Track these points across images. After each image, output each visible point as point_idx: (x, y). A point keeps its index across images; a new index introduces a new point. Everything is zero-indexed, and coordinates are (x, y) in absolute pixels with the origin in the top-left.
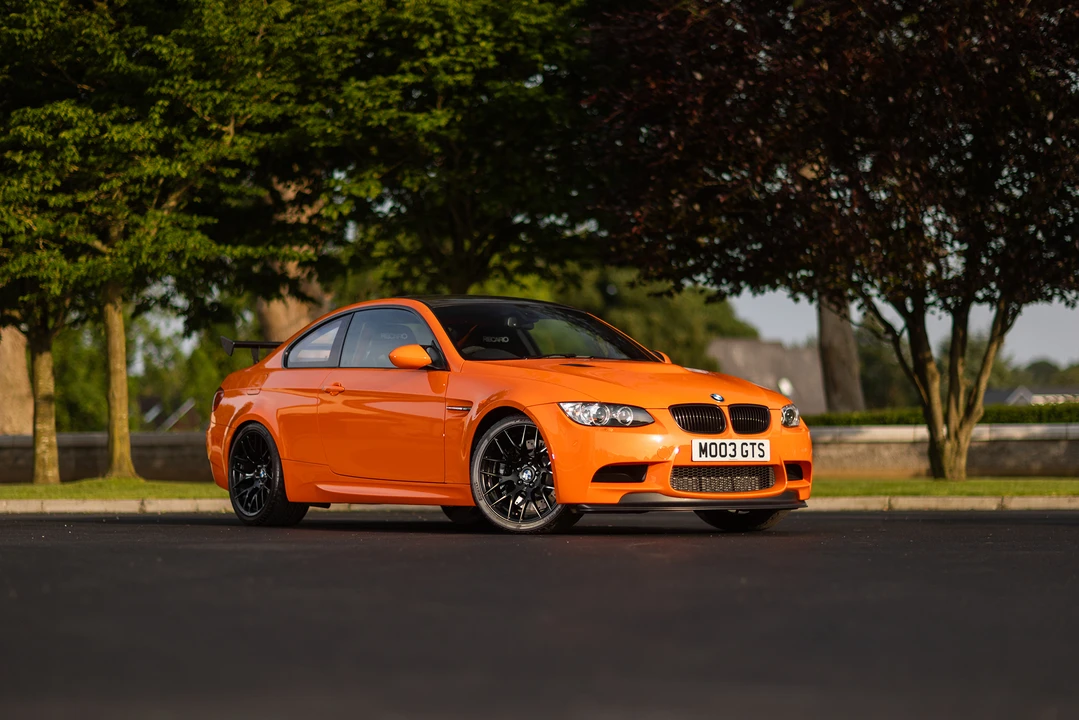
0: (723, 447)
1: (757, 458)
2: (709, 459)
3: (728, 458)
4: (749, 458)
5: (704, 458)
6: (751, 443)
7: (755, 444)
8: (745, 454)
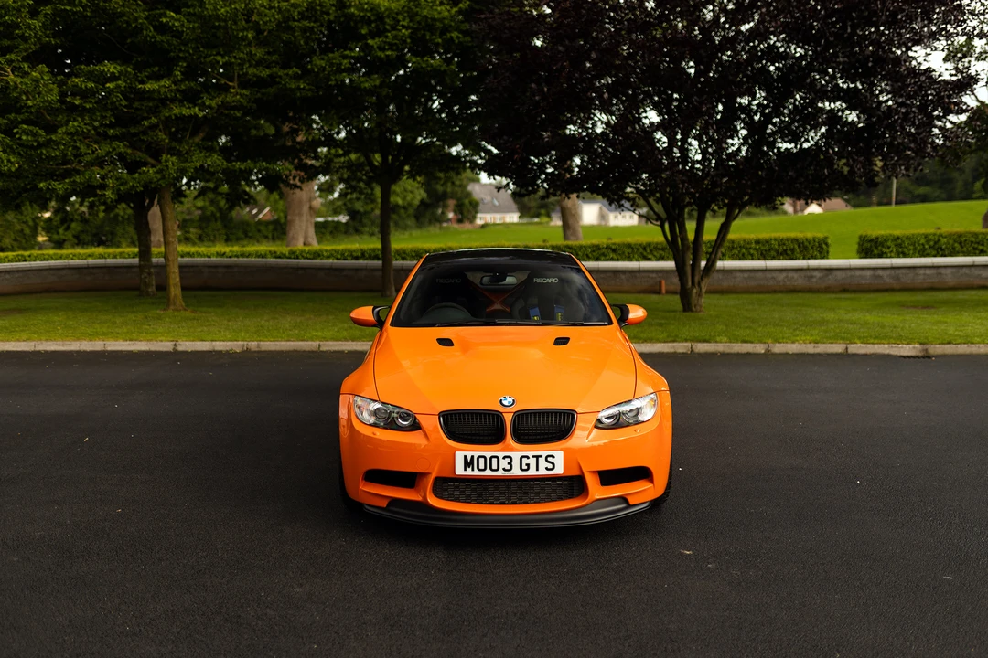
0: (494, 460)
1: (542, 472)
2: (476, 473)
3: (500, 473)
4: (532, 472)
5: (469, 472)
6: (534, 457)
7: (541, 456)
8: (526, 467)
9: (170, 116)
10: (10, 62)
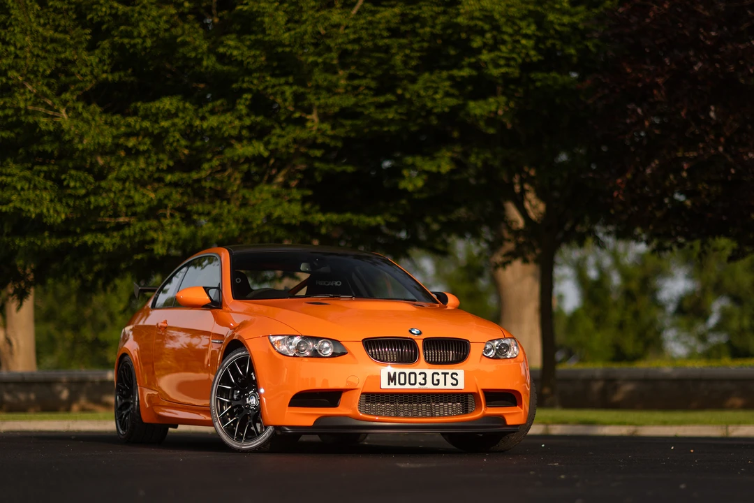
0: (412, 376)
1: (449, 386)
2: (398, 386)
3: (417, 386)
4: (441, 386)
5: (392, 386)
6: (442, 373)
7: (448, 373)
8: (437, 382)
9: (233, 157)
10: (64, 103)
